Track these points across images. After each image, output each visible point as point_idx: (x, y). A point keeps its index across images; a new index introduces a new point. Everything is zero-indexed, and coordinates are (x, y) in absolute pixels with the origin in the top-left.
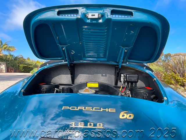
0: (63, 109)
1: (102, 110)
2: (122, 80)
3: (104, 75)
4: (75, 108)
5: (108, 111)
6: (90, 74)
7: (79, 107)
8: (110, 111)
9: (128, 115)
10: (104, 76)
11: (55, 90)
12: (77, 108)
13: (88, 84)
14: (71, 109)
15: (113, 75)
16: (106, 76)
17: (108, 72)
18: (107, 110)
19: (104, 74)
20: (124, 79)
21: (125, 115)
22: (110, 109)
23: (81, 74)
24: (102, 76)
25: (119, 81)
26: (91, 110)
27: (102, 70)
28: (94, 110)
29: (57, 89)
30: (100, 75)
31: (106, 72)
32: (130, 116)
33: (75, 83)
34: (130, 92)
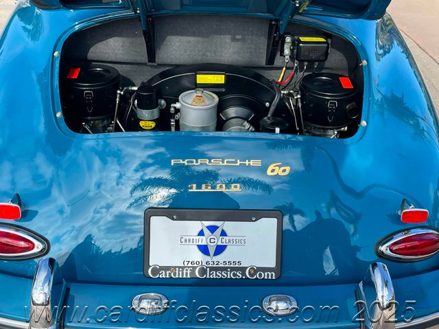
0: (172, 164)
1: (239, 162)
2: (287, 51)
3: (238, 37)
4: (192, 162)
5: (249, 164)
7: (199, 160)
8: (251, 164)
9: (282, 168)
10: (238, 40)
12: (197, 162)
13: (198, 76)
14: (186, 164)
15: (263, 38)
16: (243, 40)
17: (251, 29)
18: (247, 163)
19: (239, 35)
20: (292, 51)
21: (277, 168)
22: (252, 161)
24: (234, 40)
25: (279, 53)
26: (221, 163)
27: (232, 25)
28: (225, 164)
29: (122, 93)
30: (227, 39)
31: (243, 30)
32: (284, 171)
33: (156, 60)
34: (299, 96)
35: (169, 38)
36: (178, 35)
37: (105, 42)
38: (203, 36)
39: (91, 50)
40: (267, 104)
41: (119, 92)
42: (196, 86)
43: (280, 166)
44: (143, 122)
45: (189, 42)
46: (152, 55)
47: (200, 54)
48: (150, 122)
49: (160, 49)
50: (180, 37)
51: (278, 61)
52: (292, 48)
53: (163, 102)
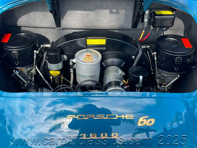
0: (68, 119)
2: (146, 20)
3: (114, 11)
6: (88, 10)
8: (126, 118)
9: (149, 120)
10: (114, 13)
11: (34, 53)
15: (130, 11)
16: (117, 13)
17: (122, 5)
19: (114, 9)
20: (150, 20)
21: (145, 120)
22: (126, 115)
23: (72, 10)
24: (111, 12)
27: (110, 3)
29: (38, 52)
30: (107, 12)
31: (118, 6)
32: (150, 122)
33: (61, 26)
34: (155, 53)
35: (69, 12)
36: (75, 10)
37: (27, 15)
38: (91, 10)
39: (19, 20)
40: (133, 57)
41: (35, 51)
42: (87, 47)
43: (147, 119)
44: (52, 71)
45: (82, 14)
46: (58, 23)
47: (89, 22)
48: (57, 72)
49: (63, 19)
50: (76, 11)
51: (140, 26)
52: (149, 18)
53: (65, 56)
